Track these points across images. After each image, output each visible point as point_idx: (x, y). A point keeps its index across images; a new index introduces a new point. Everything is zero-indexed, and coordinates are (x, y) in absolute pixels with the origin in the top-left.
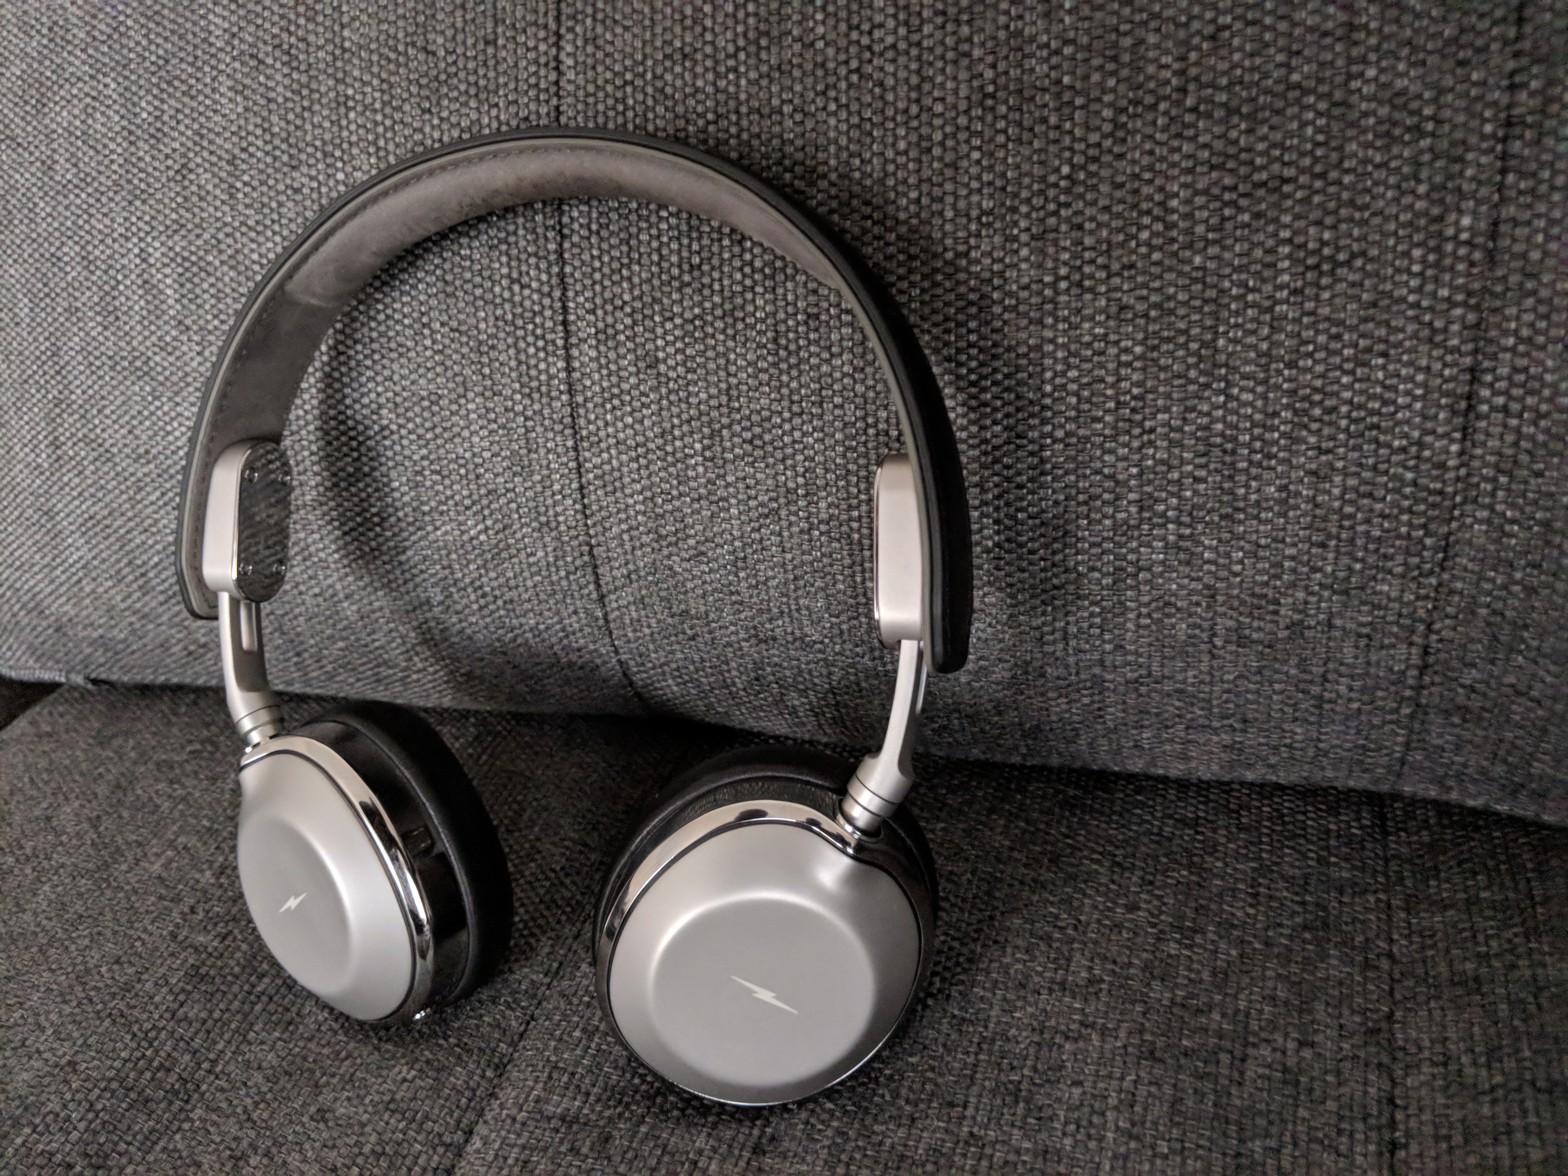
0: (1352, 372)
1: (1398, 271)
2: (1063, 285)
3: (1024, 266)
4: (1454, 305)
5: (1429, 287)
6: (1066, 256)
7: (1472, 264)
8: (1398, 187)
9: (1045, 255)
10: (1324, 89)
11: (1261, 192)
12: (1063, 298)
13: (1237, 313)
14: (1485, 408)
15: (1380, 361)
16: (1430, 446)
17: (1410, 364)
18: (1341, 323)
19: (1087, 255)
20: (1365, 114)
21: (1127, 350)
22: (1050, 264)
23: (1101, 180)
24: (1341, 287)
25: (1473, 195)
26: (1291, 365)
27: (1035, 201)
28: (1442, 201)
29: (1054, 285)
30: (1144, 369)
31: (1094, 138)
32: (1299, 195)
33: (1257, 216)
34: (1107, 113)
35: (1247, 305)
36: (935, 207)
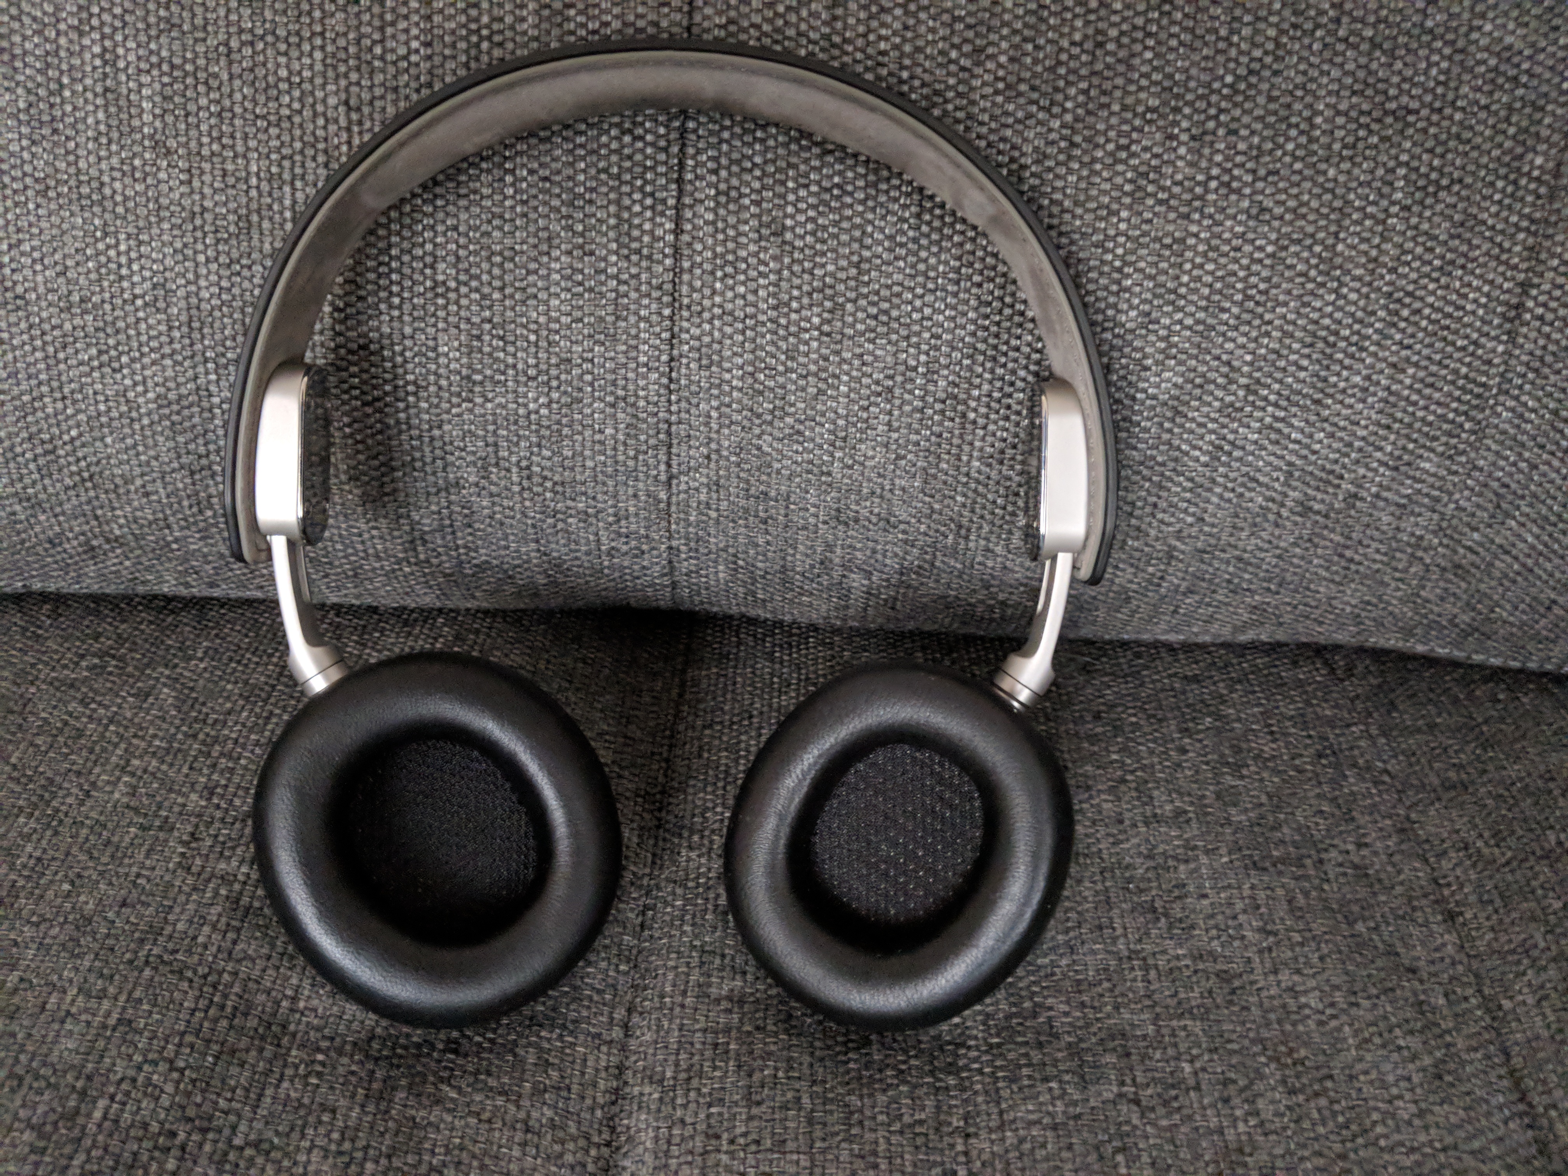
0: (1437, 280)
1: (1484, 198)
2: (1213, 184)
3: (1180, 163)
4: (1519, 229)
5: (1504, 214)
6: (1219, 158)
7: (1539, 197)
8: (1494, 127)
9: (1201, 156)
10: (1450, 36)
11: (1389, 120)
12: (1212, 197)
13: (1357, 223)
14: (1528, 316)
15: (1460, 272)
16: (1483, 347)
17: (1481, 277)
18: (1435, 238)
19: (1239, 159)
20: (1479, 63)
21: (1261, 249)
22: (1204, 164)
23: (1259, 92)
24: (1439, 207)
25: (1547, 140)
26: (1393, 270)
27: (1198, 104)
28: (1524, 143)
29: (1205, 184)
30: (1272, 267)
31: (1257, 53)
32: (1419, 125)
33: (1383, 139)
34: (1272, 32)
35: (1366, 216)
36: (1104, 100)
